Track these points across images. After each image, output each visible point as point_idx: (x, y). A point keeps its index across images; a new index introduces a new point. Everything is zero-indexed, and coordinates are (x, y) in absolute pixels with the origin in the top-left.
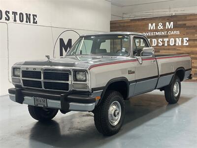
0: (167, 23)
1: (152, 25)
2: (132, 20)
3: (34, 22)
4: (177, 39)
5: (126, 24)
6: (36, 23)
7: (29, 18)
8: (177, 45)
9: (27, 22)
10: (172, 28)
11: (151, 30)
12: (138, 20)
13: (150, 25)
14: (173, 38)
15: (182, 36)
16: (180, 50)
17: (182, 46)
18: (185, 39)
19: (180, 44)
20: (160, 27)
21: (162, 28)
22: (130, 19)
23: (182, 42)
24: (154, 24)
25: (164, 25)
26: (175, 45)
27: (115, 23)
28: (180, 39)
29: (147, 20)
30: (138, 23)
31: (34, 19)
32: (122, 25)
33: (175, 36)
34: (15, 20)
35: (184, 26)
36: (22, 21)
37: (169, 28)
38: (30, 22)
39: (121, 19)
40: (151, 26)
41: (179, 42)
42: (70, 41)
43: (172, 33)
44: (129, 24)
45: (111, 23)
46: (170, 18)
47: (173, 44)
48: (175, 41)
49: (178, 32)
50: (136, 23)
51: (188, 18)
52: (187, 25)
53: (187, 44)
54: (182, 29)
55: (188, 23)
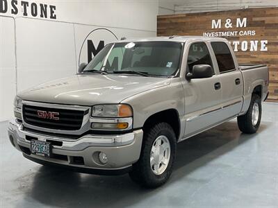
0: (238, 20)
1: (216, 21)
2: (188, 15)
3: (52, 17)
4: (252, 42)
5: (180, 21)
6: (55, 18)
7: (45, 11)
8: (251, 50)
9: (42, 16)
10: (245, 26)
11: (214, 29)
12: (198, 14)
13: (214, 21)
14: (246, 40)
15: (258, 37)
16: (255, 57)
17: (259, 52)
18: (262, 42)
19: (256, 50)
20: (228, 25)
21: (230, 26)
22: (185, 13)
23: (259, 46)
24: (219, 21)
25: (234, 22)
26: (248, 50)
27: (165, 19)
28: (256, 42)
29: (210, 15)
30: (197, 19)
31: (52, 12)
32: (174, 21)
33: (249, 38)
35: (262, 24)
37: (241, 26)
38: (46, 17)
39: (172, 13)
40: (216, 24)
41: (254, 46)
42: (102, 43)
43: (245, 33)
44: (183, 21)
45: (158, 20)
46: (242, 13)
47: (246, 49)
48: (249, 45)
49: (253, 33)
50: (193, 20)
51: (268, 13)
52: (266, 23)
53: (266, 49)
54: (259, 28)
55: (268, 20)
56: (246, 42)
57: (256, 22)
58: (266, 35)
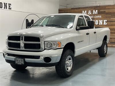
0: (94, 11)
2: (72, 9)
3: (9, 9)
4: (100, 21)
5: (68, 11)
8: (100, 24)
10: (97, 14)
12: (76, 8)
13: (83, 11)
15: (102, 19)
18: (104, 21)
19: (102, 24)
20: (89, 13)
21: (90, 13)
22: (71, 8)
24: (86, 11)
25: (92, 12)
27: (62, 10)
28: (102, 21)
29: (81, 9)
30: (76, 10)
32: (66, 11)
33: (99, 19)
37: (95, 14)
39: (66, 8)
40: (84, 13)
43: (97, 17)
44: (70, 11)
45: (59, 11)
47: (97, 24)
48: (99, 22)
49: (100, 17)
51: (107, 8)
52: (106, 12)
53: (106, 24)
54: (103, 14)
55: (107, 11)
56: (97, 21)
57: (102, 11)
58: (106, 17)
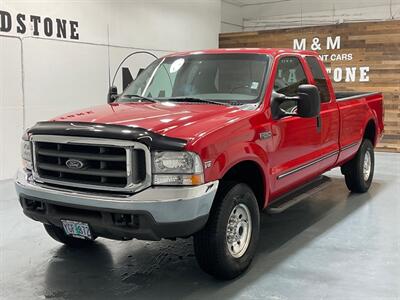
0: (329, 39)
1: (299, 41)
2: (261, 33)
3: (72, 37)
4: (348, 69)
5: (249, 41)
6: (77, 38)
7: (64, 29)
8: (347, 80)
9: (59, 36)
10: (338, 47)
12: (274, 32)
14: (341, 67)
15: (356, 63)
16: (353, 90)
17: (357, 83)
18: (362, 69)
19: (353, 80)
20: (315, 47)
21: (318, 47)
23: (358, 74)
24: (304, 41)
25: (323, 43)
26: (343, 81)
27: (229, 38)
28: (354, 69)
29: (290, 32)
30: (272, 37)
31: (73, 30)
32: (241, 41)
33: (343, 64)
34: (36, 33)
35: (361, 44)
36: (49, 34)
37: (333, 48)
38: (65, 37)
39: (239, 30)
40: (298, 45)
41: (351, 75)
43: (339, 57)
45: (220, 39)
46: (334, 29)
47: (340, 79)
48: (344, 74)
49: (350, 57)
50: (268, 39)
51: (369, 29)
52: (367, 42)
53: (367, 79)
54: (357, 50)
55: (369, 39)
56: (340, 70)
57: (355, 41)
58: (367, 59)
